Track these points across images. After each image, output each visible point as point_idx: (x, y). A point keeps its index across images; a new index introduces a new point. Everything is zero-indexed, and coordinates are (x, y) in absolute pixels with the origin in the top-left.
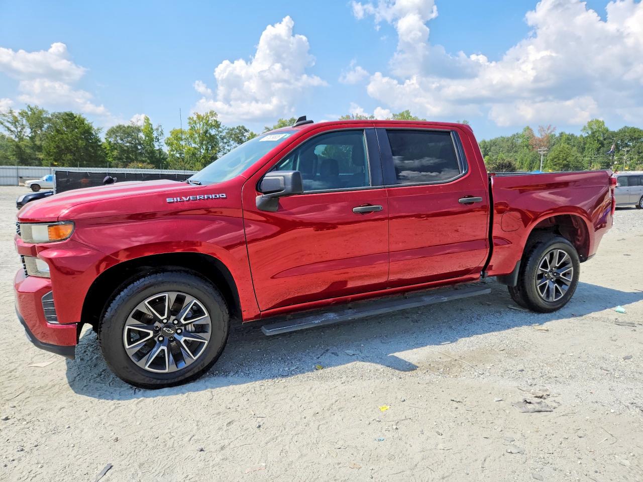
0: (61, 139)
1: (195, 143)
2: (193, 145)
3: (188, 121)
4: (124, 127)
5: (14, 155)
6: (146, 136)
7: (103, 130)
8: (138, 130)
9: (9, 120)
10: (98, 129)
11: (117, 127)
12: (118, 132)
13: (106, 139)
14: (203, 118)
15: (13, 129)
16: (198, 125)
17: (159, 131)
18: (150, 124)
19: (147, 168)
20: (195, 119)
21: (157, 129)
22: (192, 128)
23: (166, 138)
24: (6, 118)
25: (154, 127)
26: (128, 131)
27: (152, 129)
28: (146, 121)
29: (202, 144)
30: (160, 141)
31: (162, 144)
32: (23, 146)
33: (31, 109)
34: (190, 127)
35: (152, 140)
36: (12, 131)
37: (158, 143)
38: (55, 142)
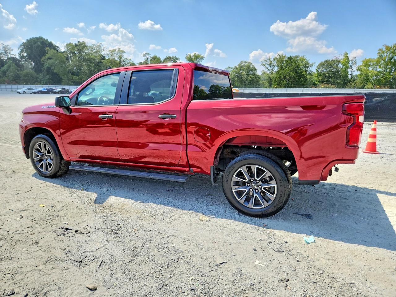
0: (282, 72)
1: (380, 67)
2: (379, 70)
3: (378, 52)
4: (329, 61)
5: (267, 82)
6: (343, 66)
7: (315, 64)
8: (339, 62)
9: (268, 63)
10: (312, 64)
11: (325, 62)
12: (324, 64)
13: (316, 70)
14: (390, 49)
15: (269, 68)
16: (385, 54)
17: (354, 61)
18: (348, 57)
19: (330, 88)
20: (384, 50)
21: (352, 60)
22: (381, 57)
23: (357, 66)
24: (267, 63)
25: (350, 59)
26: (331, 63)
27: (348, 60)
28: (345, 55)
29: (386, 68)
30: (353, 68)
31: (354, 70)
32: (272, 77)
33: (280, 56)
34: (378, 56)
35: (347, 68)
36: (269, 69)
37: (351, 70)
38: (279, 74)
